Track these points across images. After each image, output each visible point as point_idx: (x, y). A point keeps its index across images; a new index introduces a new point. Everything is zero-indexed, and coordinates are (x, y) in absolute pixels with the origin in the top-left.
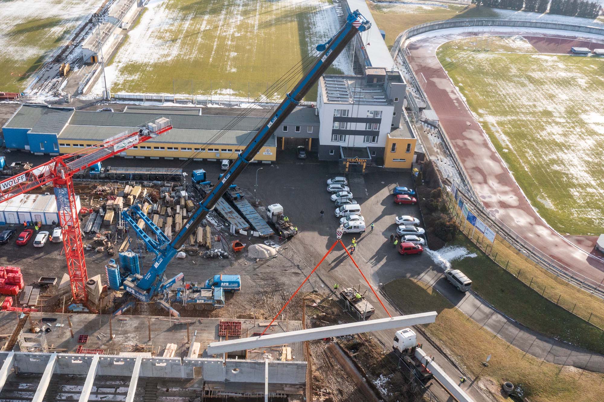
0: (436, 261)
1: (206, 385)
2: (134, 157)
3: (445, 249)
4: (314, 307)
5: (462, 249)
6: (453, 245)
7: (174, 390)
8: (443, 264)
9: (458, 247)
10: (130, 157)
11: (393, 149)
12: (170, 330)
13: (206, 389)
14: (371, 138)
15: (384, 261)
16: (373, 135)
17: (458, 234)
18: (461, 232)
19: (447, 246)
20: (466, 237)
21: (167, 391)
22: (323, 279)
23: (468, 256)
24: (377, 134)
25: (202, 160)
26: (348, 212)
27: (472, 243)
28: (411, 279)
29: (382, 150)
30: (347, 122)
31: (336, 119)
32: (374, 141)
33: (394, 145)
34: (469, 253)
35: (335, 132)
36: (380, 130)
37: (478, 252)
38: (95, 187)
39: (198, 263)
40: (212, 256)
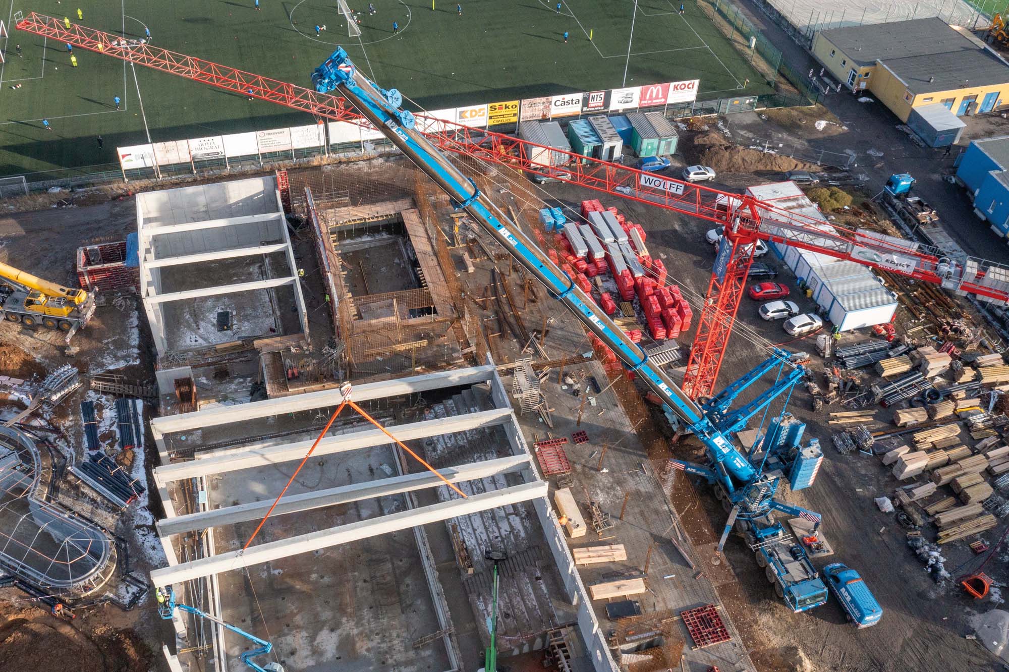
1: (571, 628)
7: (543, 587)
12: (656, 538)
13: (563, 631)
21: (538, 579)
38: (957, 316)
39: (885, 538)
40: (918, 552)
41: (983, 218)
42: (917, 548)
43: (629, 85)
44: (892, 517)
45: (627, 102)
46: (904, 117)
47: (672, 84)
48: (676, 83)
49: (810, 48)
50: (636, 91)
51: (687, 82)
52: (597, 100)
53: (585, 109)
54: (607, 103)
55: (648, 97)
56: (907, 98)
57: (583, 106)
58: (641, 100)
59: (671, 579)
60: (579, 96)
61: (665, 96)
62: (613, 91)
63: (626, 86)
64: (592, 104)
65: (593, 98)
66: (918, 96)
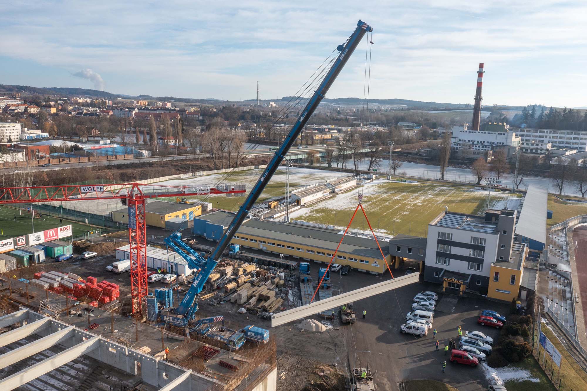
0: (488, 377)
2: (272, 252)
3: (506, 369)
4: (320, 376)
5: (525, 372)
6: (517, 366)
8: (494, 381)
9: (521, 369)
10: (268, 252)
11: (496, 279)
12: (159, 340)
14: (475, 265)
15: (428, 362)
16: (478, 262)
17: (528, 357)
18: (531, 356)
19: (510, 367)
20: (536, 362)
21: (108, 378)
22: (350, 360)
23: (529, 379)
24: (481, 261)
25: (321, 262)
26: (418, 317)
27: (541, 369)
28: (447, 384)
29: (486, 280)
30: (451, 246)
31: (440, 242)
32: (478, 268)
33: (497, 274)
34: (531, 377)
35: (439, 254)
36: (485, 259)
37: (544, 378)
39: (250, 319)
40: (265, 317)
41: (212, 240)
42: (264, 316)
43: (36, 231)
44: (248, 314)
45: (38, 240)
46: (164, 226)
47: (59, 228)
48: (61, 228)
49: (112, 220)
50: (41, 234)
51: (66, 227)
52: (21, 240)
53: (16, 247)
54: (27, 242)
55: (48, 236)
56: (162, 218)
57: (15, 245)
58: (45, 238)
59: (177, 348)
60: (11, 240)
61: (57, 235)
62: (29, 235)
63: (35, 232)
64: (19, 243)
65: (19, 240)
66: (166, 215)
